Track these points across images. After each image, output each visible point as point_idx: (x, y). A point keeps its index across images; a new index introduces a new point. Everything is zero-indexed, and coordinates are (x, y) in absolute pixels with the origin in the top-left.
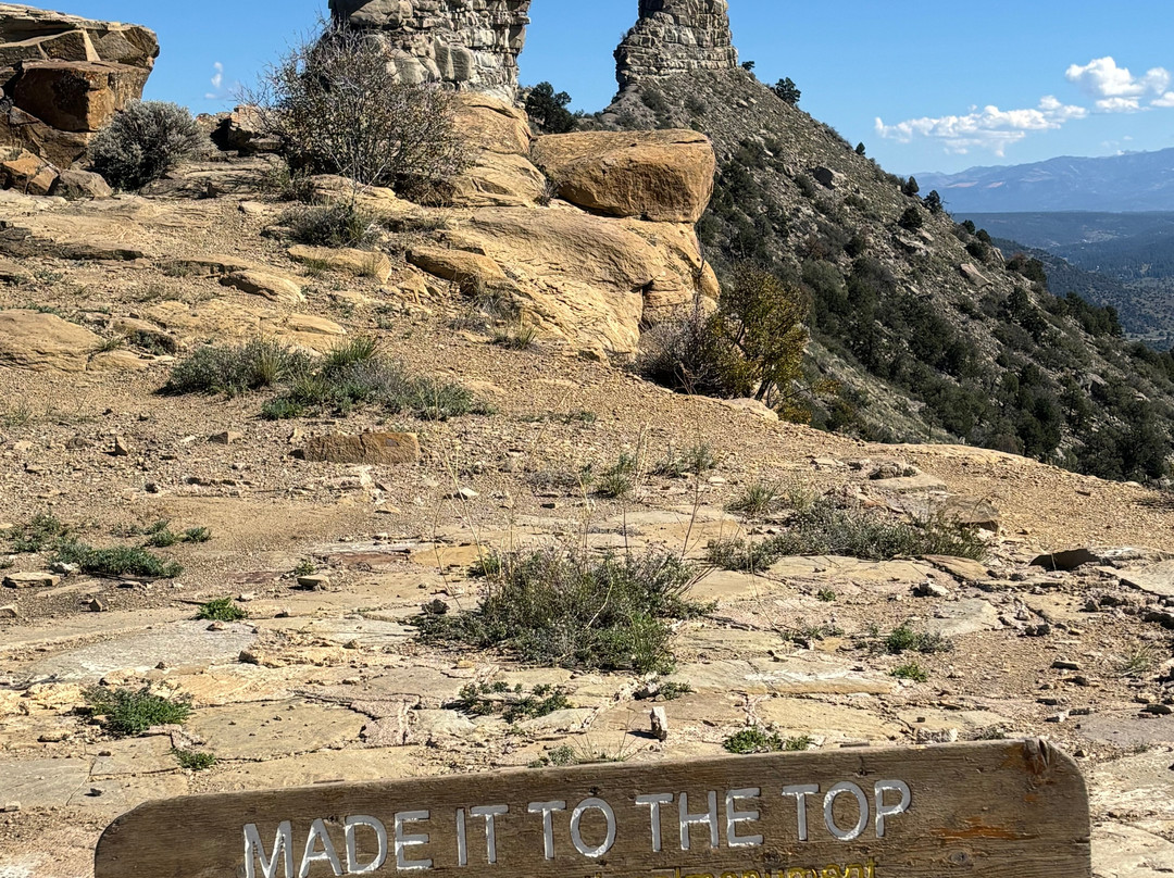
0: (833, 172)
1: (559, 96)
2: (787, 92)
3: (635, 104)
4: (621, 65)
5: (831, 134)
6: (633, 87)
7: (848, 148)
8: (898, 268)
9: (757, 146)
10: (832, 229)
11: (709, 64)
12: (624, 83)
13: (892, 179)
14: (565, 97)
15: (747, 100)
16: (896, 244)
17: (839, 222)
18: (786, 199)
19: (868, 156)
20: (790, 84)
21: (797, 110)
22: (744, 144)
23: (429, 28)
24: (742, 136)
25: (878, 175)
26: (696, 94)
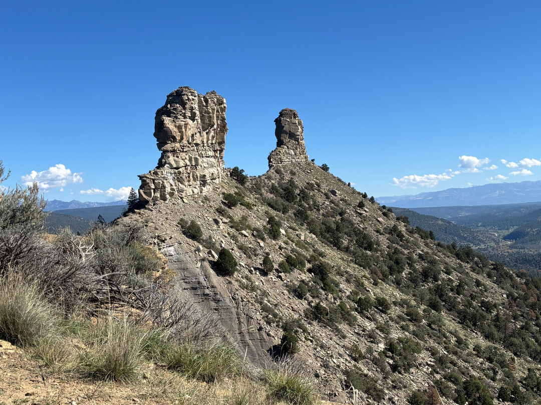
0: (337, 191)
1: (241, 170)
2: (325, 168)
3: (273, 173)
4: (270, 161)
5: (340, 180)
6: (273, 168)
7: (345, 184)
8: (356, 219)
9: (312, 184)
10: (335, 208)
11: (299, 160)
12: (270, 166)
13: (359, 193)
14: (242, 171)
15: (310, 171)
16: (356, 212)
17: (338, 206)
18: (320, 200)
19: (352, 187)
20: (326, 165)
21: (329, 173)
22: (308, 183)
23: (186, 151)
24: (307, 181)
25: (354, 191)
26: (293, 169)
